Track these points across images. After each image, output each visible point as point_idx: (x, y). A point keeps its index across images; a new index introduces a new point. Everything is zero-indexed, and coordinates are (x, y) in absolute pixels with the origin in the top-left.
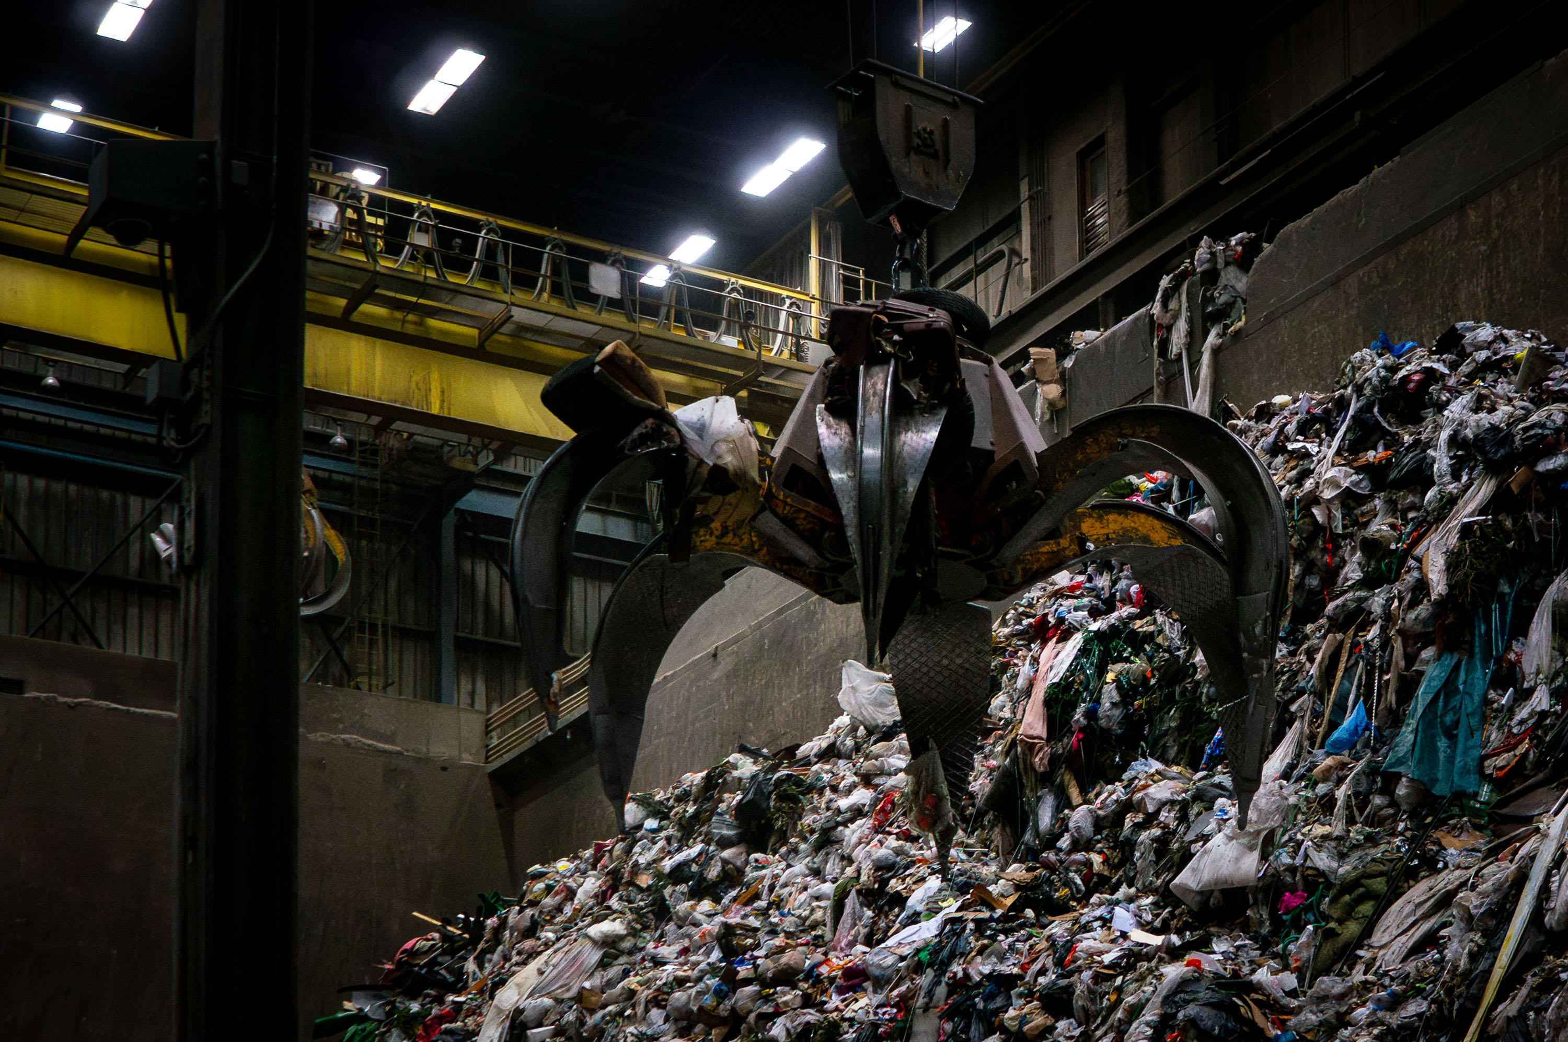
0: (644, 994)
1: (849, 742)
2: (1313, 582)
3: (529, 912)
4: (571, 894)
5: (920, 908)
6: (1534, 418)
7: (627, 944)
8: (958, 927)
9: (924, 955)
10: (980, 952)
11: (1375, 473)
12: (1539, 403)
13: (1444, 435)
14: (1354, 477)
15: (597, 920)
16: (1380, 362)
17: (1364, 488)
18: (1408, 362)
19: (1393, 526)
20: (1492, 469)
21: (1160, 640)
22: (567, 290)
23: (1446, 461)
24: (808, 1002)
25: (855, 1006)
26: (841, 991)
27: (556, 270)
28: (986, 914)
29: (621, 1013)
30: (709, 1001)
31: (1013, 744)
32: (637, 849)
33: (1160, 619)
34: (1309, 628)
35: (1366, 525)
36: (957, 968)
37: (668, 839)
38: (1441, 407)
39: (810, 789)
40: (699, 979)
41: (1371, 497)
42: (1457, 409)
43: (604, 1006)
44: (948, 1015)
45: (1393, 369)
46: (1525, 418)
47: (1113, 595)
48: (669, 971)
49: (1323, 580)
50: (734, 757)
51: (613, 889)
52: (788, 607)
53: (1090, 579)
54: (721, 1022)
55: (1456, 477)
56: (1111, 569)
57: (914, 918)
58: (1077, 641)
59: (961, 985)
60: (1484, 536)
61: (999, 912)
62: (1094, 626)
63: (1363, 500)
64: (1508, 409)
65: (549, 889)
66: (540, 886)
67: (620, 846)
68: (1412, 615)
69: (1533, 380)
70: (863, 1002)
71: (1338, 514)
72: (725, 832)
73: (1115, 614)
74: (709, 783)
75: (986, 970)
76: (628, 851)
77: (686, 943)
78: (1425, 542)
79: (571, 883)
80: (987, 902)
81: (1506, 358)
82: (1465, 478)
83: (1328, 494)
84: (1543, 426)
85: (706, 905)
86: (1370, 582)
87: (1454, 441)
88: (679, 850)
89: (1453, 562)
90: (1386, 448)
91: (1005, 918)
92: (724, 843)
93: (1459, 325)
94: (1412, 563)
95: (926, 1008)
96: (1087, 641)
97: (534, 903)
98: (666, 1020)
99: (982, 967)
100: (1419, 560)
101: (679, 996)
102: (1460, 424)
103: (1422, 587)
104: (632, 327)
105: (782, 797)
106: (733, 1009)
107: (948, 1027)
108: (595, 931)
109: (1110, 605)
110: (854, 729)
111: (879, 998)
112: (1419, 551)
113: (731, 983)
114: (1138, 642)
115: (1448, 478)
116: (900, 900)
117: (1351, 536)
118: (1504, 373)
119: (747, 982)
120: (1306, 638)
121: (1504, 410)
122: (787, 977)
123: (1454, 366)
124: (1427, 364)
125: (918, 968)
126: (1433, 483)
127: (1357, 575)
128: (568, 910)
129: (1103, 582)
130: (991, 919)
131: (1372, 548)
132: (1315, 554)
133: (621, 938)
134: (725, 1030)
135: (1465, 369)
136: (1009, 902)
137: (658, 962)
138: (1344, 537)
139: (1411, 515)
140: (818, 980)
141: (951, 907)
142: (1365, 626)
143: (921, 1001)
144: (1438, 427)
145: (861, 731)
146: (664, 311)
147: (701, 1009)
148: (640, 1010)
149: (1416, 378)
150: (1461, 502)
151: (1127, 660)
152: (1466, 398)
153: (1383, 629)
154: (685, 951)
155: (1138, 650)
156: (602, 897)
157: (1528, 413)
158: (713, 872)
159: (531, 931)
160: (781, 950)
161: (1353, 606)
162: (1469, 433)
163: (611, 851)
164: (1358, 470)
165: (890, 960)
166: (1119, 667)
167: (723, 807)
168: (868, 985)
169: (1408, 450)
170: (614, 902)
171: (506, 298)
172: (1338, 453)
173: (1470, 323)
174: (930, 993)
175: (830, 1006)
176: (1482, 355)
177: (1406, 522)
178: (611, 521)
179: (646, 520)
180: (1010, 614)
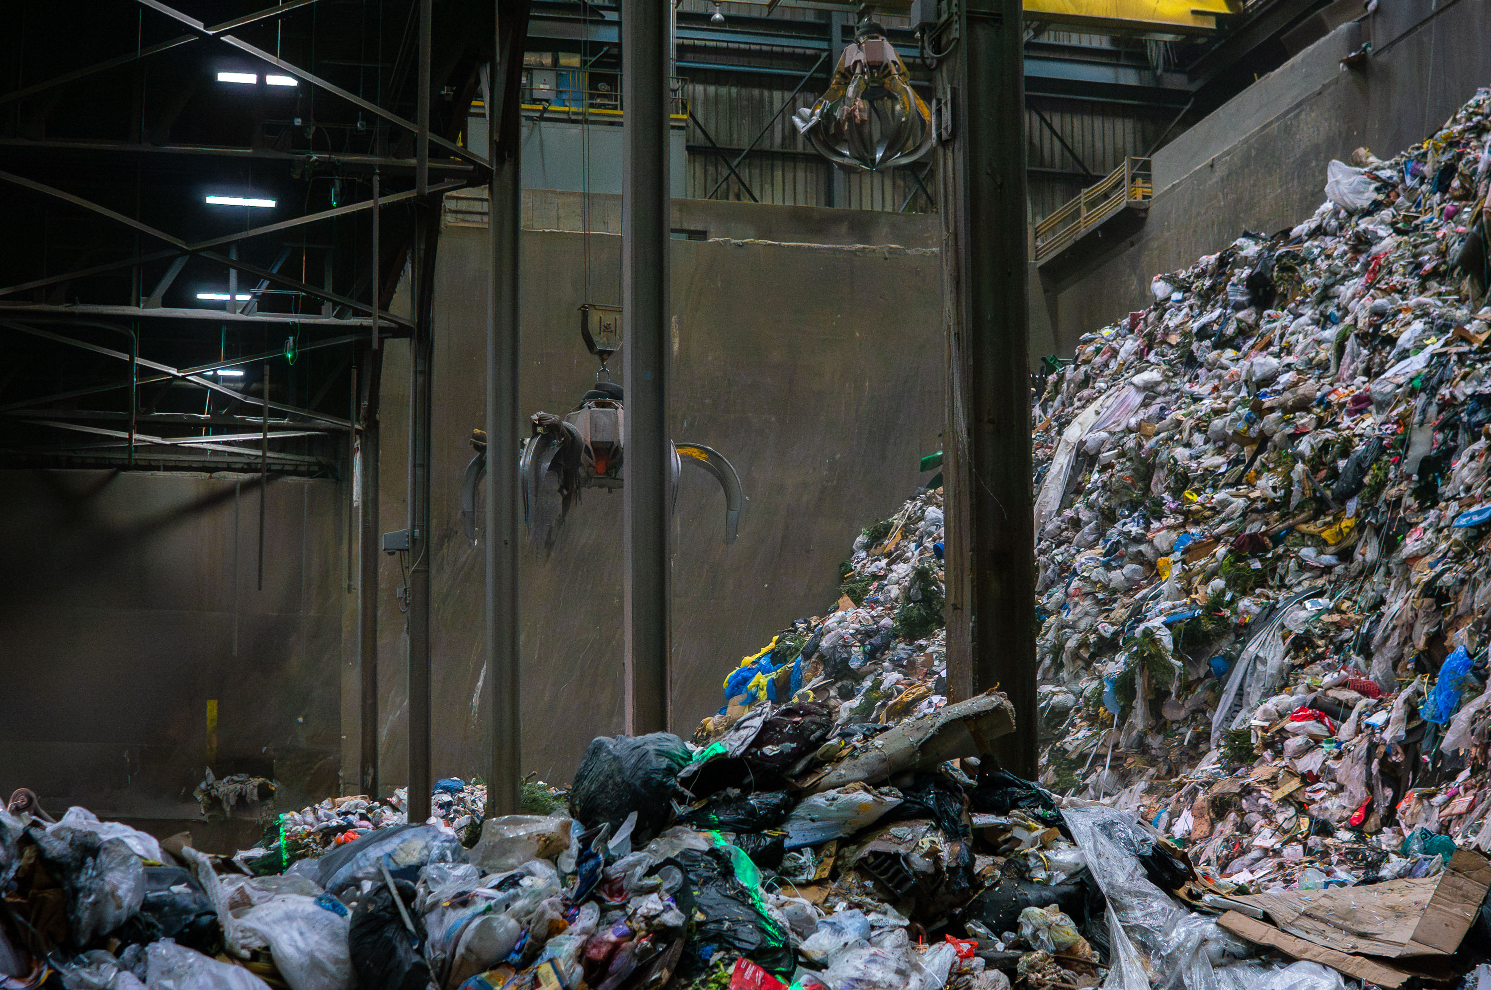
0: (1188, 423)
1: (1334, 223)
3: (1083, 368)
4: (1115, 353)
5: (1408, 346)
7: (1163, 388)
8: (1444, 360)
9: (1417, 383)
10: (1464, 378)
15: (1138, 372)
24: (1320, 423)
25: (1364, 425)
26: (1350, 413)
28: (1465, 348)
29: (1172, 438)
30: (1241, 426)
31: (1480, 214)
32: (1167, 316)
36: (1445, 391)
37: (1191, 307)
39: (1304, 261)
40: (1233, 409)
43: (1157, 434)
44: (1440, 428)
48: (1207, 404)
50: (1240, 241)
51: (1150, 348)
52: (1271, 123)
54: (1252, 441)
57: (1404, 355)
59: (1447, 404)
61: (1476, 346)
65: (1098, 351)
66: (1091, 348)
67: (1153, 315)
70: (1369, 421)
72: (1240, 298)
74: (1222, 262)
75: (1469, 391)
76: (1160, 318)
77: (1216, 382)
79: (1114, 344)
80: (1465, 338)
85: (1230, 353)
88: (1200, 314)
91: (1481, 350)
92: (1238, 307)
95: (1421, 424)
97: (1086, 362)
98: (1207, 442)
99: (1464, 390)
101: (1217, 423)
105: (1283, 269)
106: (1261, 432)
107: (1440, 437)
108: (1139, 379)
110: (1336, 213)
111: (1382, 418)
113: (1259, 411)
116: (1391, 341)
119: (1271, 410)
122: (1303, 405)
125: (1413, 393)
128: (1113, 365)
130: (1470, 352)
133: (1158, 383)
134: (1255, 447)
136: (1484, 337)
137: (1196, 399)
140: (1329, 405)
141: (1434, 345)
143: (1417, 419)
145: (1343, 214)
147: (1235, 432)
148: (1186, 434)
154: (1216, 389)
156: (1141, 355)
158: (1230, 330)
159: (1086, 382)
160: (1295, 385)
163: (1145, 319)
165: (1389, 388)
167: (1234, 279)
168: (1372, 408)
170: (1152, 357)
174: (1424, 411)
175: (1343, 425)
178: (1121, 71)
179: (1147, 68)
180: (1461, 115)
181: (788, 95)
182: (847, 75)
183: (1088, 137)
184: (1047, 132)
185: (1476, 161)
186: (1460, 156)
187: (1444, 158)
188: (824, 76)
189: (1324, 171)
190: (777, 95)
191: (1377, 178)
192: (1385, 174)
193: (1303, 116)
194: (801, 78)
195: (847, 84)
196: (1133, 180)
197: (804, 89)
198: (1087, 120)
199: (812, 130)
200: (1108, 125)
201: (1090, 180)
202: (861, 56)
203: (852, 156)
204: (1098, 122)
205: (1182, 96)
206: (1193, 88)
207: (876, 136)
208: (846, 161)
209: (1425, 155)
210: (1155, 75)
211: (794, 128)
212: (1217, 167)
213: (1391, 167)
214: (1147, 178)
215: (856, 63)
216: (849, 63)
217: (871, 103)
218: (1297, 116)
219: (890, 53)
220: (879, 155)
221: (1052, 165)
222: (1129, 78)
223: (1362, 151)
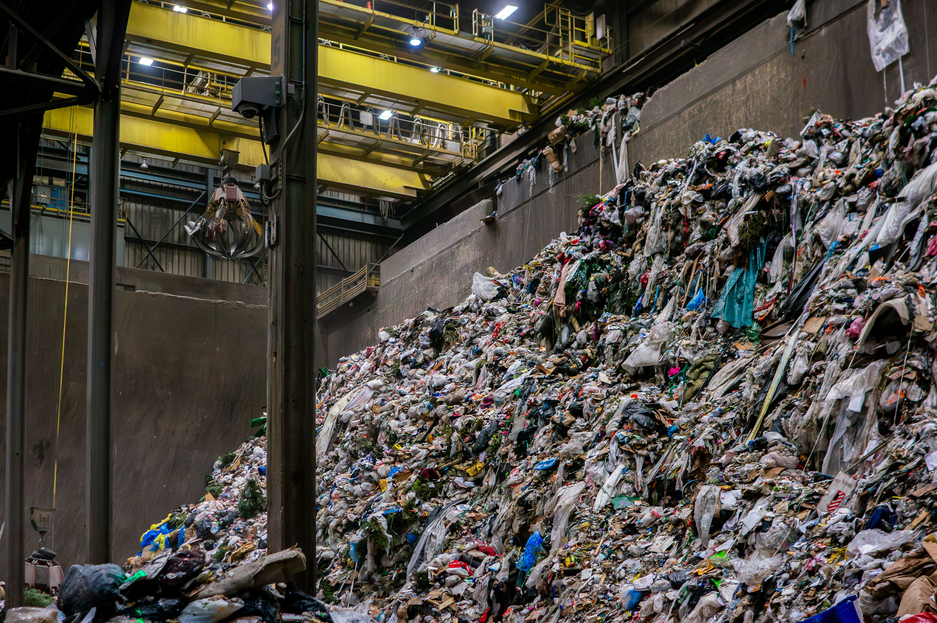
0: (398, 407)
1: (475, 306)
2: (679, 239)
3: (341, 376)
4: (358, 368)
5: (513, 373)
6: (775, 170)
7: (383, 389)
8: (531, 381)
9: (517, 393)
10: (541, 392)
11: (706, 194)
12: (777, 163)
13: (737, 177)
14: (697, 195)
15: (371, 379)
16: (706, 147)
17: (701, 200)
18: (719, 147)
19: (714, 216)
20: (758, 191)
21: (612, 263)
22: (351, 122)
23: (738, 188)
24: (466, 412)
25: (489, 414)
26: (483, 407)
27: (346, 114)
28: (542, 376)
29: (389, 415)
30: (425, 411)
31: (551, 306)
32: (386, 350)
33: (612, 254)
34: (678, 258)
35: (701, 215)
36: (531, 398)
37: (399, 346)
38: (734, 166)
39: (459, 325)
40: (421, 401)
41: (703, 203)
42: (742, 166)
43: (382, 412)
44: (529, 418)
45: (712, 150)
46: (771, 170)
47: (592, 245)
48: (408, 398)
49: (683, 238)
50: (426, 312)
51: (377, 367)
52: (444, 250)
53: (581, 238)
54: (431, 419)
55: (742, 194)
56: (591, 234)
57: (510, 378)
58: (577, 263)
59: (532, 405)
60: (754, 220)
61: (548, 375)
62: (585, 258)
63: (700, 204)
64: (763, 166)
65: (349, 367)
66: (345, 365)
67: (379, 349)
68: (723, 253)
69: (773, 153)
70: (492, 412)
71: (689, 210)
72: (425, 343)
73: (594, 252)
74: (416, 323)
75: (544, 399)
76: (383, 351)
77: (413, 386)
78: (728, 223)
79: (358, 364)
80: (542, 371)
81: (761, 145)
82: (745, 195)
83: (686, 202)
84: (779, 173)
85: (420, 371)
86: (705, 239)
87: (740, 180)
88: (404, 350)
89: (742, 231)
90: (710, 182)
91: (550, 377)
92: (424, 348)
93: (740, 130)
94: (723, 231)
95: (519, 415)
96: (582, 264)
97: (343, 372)
98: (407, 418)
99: (541, 398)
100: (726, 230)
101: (413, 408)
102: (743, 173)
103: (727, 241)
104: (377, 137)
105: (449, 329)
106: (435, 414)
107: (528, 422)
108: (371, 383)
109: (590, 249)
110: (477, 301)
111: (499, 410)
112: (726, 226)
113: (435, 403)
114: (603, 264)
115: (738, 196)
116: (504, 370)
117: (695, 220)
118: (760, 150)
119: (441, 403)
120: (676, 262)
121: (762, 166)
122: (458, 401)
123: (738, 148)
124: (727, 147)
125: (515, 398)
126: (731, 197)
127: (698, 236)
128: (357, 375)
129: (587, 239)
130: (545, 378)
131: (705, 224)
132: (679, 227)
133: (381, 386)
134: (432, 422)
135: (744, 149)
136: (552, 370)
137: (402, 395)
138: (692, 220)
139: (721, 211)
140: (471, 402)
141: (527, 373)
142: (702, 258)
143: (517, 412)
144: (733, 174)
145: (480, 301)
146: (389, 130)
147: (422, 414)
148: (396, 413)
149: (723, 153)
150: (744, 206)
151: (599, 272)
152: (745, 162)
153: (711, 259)
154: (413, 390)
155: (603, 267)
156: (372, 370)
157: (773, 168)
158: (420, 359)
159: (342, 383)
160: (454, 390)
161: (697, 249)
162: (747, 177)
163: (375, 351)
164: (699, 192)
165: (503, 395)
166: (596, 274)
167: (423, 333)
168: (493, 405)
169: (720, 183)
170: (378, 372)
171: (327, 126)
172: (689, 185)
173: (744, 129)
174: (520, 408)
175: (478, 414)
176: (751, 144)
177: (719, 214)
178: (366, 216)
179: (379, 215)
180: (543, 253)
181: (183, 213)
182: (216, 205)
183: (346, 250)
184: (324, 245)
185: (550, 278)
186: (542, 275)
187: (534, 275)
188: (202, 204)
189: (471, 278)
190: (176, 213)
191: (498, 284)
192: (503, 281)
193: (461, 248)
194: (191, 204)
195: (216, 210)
196: (370, 275)
197: (192, 211)
198: (346, 241)
199: (195, 234)
200: (358, 244)
201: (347, 274)
202: (224, 195)
203: (217, 251)
204: (352, 242)
205: (397, 232)
206: (403, 228)
207: (231, 240)
208: (214, 253)
209: (524, 273)
210: (383, 219)
211: (186, 233)
212: (415, 272)
213: (506, 278)
214: (378, 275)
215: (221, 198)
216: (217, 198)
217: (229, 222)
218: (458, 247)
219: (240, 195)
220: (232, 251)
221: (327, 265)
222: (369, 220)
223: (491, 269)
